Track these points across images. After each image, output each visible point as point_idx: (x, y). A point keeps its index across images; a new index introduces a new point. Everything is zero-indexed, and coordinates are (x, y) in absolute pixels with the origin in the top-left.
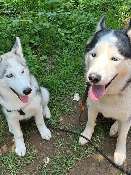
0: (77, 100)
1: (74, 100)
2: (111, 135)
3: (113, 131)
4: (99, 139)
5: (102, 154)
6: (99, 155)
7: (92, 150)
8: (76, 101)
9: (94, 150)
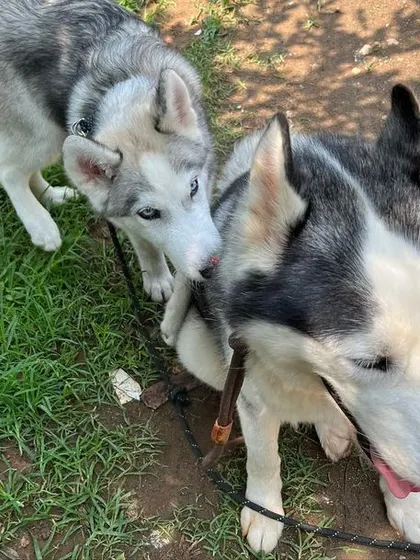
0: (137, 396)
1: (123, 401)
2: (337, 454)
3: (335, 441)
4: (309, 492)
5: (356, 542)
6: (347, 550)
7: (313, 548)
8: (134, 401)
9: (318, 545)
